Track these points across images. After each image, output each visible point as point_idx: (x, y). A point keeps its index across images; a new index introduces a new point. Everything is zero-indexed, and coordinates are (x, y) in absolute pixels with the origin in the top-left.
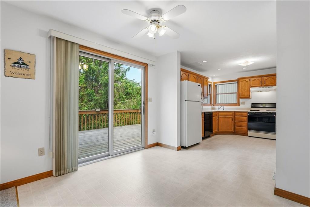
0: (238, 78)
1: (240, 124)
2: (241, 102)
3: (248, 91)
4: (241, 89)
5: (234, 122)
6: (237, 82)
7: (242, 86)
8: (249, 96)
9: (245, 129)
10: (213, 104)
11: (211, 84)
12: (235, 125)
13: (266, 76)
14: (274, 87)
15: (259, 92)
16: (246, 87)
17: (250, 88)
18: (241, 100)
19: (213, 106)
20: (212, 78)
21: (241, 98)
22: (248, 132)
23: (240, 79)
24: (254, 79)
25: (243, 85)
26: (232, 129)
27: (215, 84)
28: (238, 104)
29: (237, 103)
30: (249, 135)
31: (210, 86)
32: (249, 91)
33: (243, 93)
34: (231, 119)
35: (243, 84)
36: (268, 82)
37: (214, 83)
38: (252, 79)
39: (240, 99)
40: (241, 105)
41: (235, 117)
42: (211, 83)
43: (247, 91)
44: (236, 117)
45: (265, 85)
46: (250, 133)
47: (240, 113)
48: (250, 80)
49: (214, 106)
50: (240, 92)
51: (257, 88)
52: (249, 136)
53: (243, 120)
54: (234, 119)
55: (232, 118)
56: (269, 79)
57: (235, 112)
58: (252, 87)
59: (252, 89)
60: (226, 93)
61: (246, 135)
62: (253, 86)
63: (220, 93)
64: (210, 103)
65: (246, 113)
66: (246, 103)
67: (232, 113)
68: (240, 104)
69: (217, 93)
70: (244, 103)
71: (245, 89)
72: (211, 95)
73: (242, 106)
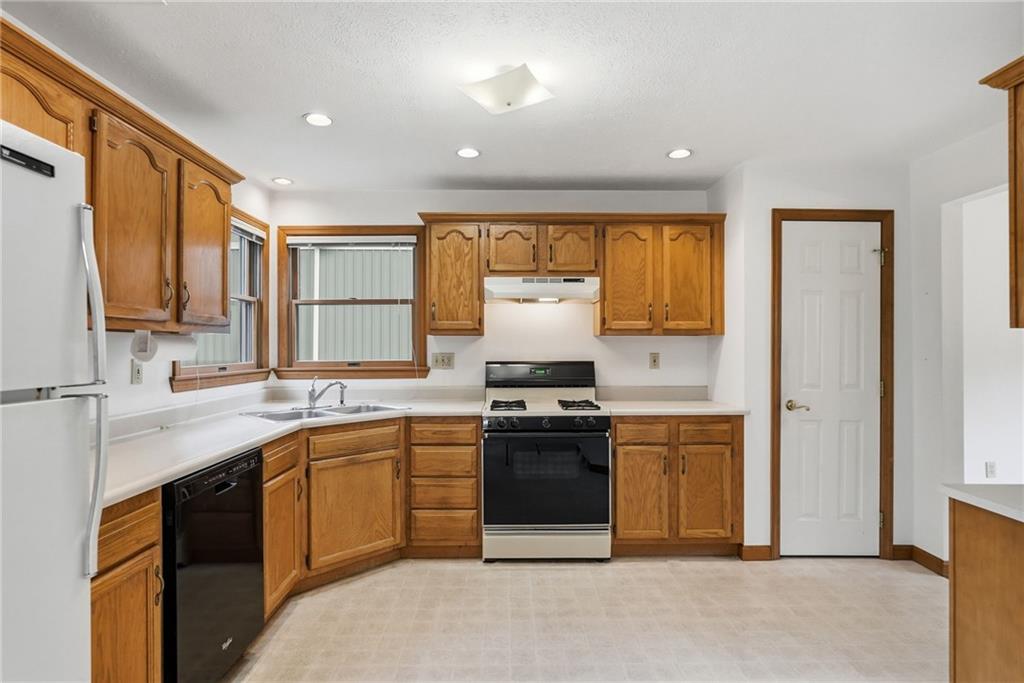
0: (422, 215)
1: (439, 493)
2: (436, 356)
3: (475, 295)
4: (439, 283)
5: (409, 485)
6: (413, 239)
7: (442, 266)
8: (481, 321)
9: (460, 520)
10: (273, 362)
11: (262, 234)
12: (409, 506)
13: (553, 223)
14: (587, 279)
15: (518, 300)
16: (465, 271)
17: (486, 279)
18: (435, 345)
19: (273, 376)
20: (272, 196)
21: (436, 331)
22: (485, 537)
23: (431, 219)
24: (505, 228)
25: (448, 261)
26: (394, 535)
27: (290, 240)
28: (418, 367)
29: (411, 364)
30: (486, 554)
31: (256, 247)
32: (481, 295)
33: (451, 305)
34: (388, 467)
35: (451, 252)
36: (562, 257)
37: (284, 231)
38: (497, 230)
39: (430, 338)
40: (433, 372)
41: (408, 452)
42: (265, 227)
43: (471, 292)
44: (417, 450)
45: (551, 266)
46: (494, 541)
47: (438, 428)
48: (484, 234)
49: (279, 377)
50: (435, 300)
51: (517, 279)
52: (488, 561)
53: (457, 470)
54: (405, 468)
55: (396, 461)
56: (569, 237)
57: (409, 421)
58: (494, 272)
59: (492, 284)
60: (354, 302)
61: (474, 552)
62: (497, 268)
63: (316, 297)
64: (253, 362)
65: (471, 426)
66: (457, 360)
67: (393, 429)
68: (430, 362)
69: (303, 297)
70: (447, 361)
71: (460, 283)
72: (261, 308)
73: (437, 377)
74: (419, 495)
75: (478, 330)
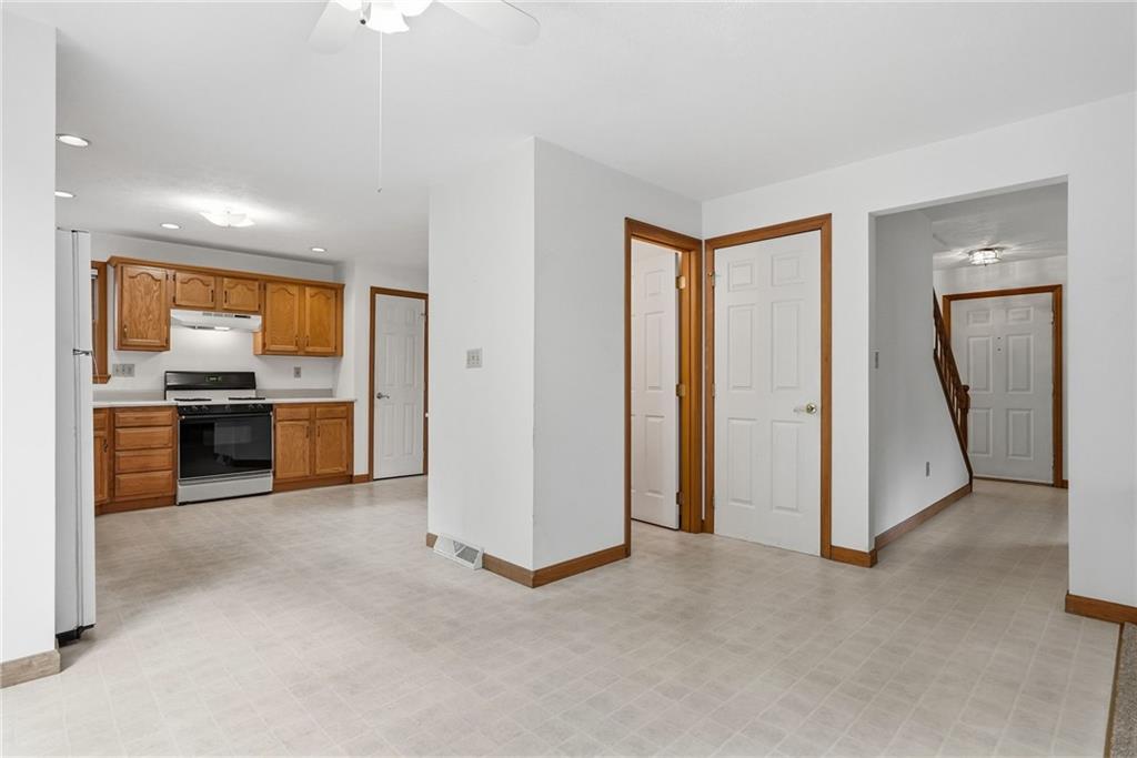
1: (139, 461)
2: (116, 367)
3: (163, 322)
4: (130, 311)
5: (113, 459)
7: (133, 298)
8: (168, 341)
9: (159, 478)
12: (114, 472)
13: (228, 277)
14: (252, 316)
15: (194, 328)
16: (154, 304)
17: (172, 311)
18: (115, 357)
21: (127, 346)
22: (179, 487)
23: (112, 261)
24: (188, 276)
25: (138, 295)
28: (101, 375)
30: (180, 500)
32: (168, 322)
33: (140, 327)
35: (142, 288)
36: (234, 300)
38: (181, 276)
39: (111, 352)
40: (112, 379)
41: (113, 433)
43: (159, 319)
44: (121, 431)
45: (225, 306)
46: (186, 490)
47: (139, 414)
48: (170, 277)
50: (127, 323)
51: (197, 312)
52: (181, 504)
53: (156, 444)
54: (110, 443)
55: (105, 440)
56: (239, 287)
57: (112, 410)
58: (179, 306)
59: (177, 315)
61: (172, 500)
62: (183, 303)
65: (168, 413)
66: (137, 370)
67: (101, 416)
70: (128, 370)
71: (149, 312)
73: (118, 383)
74: (122, 465)
75: (165, 346)
